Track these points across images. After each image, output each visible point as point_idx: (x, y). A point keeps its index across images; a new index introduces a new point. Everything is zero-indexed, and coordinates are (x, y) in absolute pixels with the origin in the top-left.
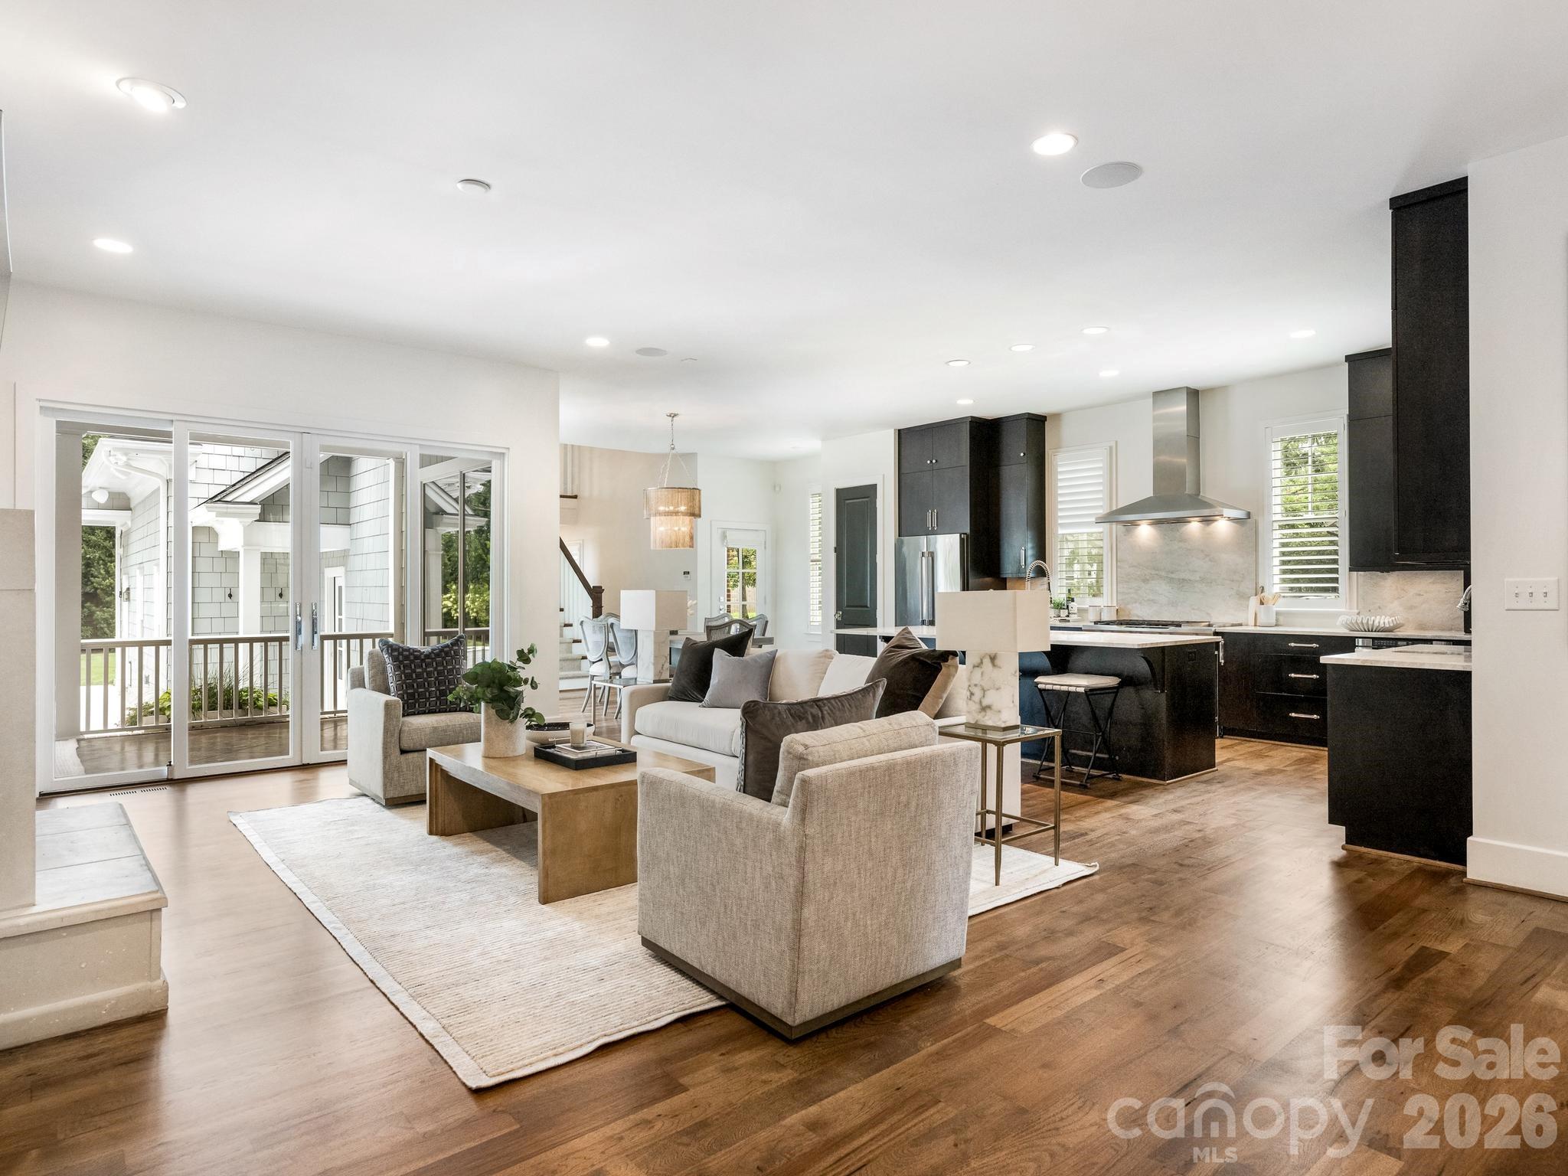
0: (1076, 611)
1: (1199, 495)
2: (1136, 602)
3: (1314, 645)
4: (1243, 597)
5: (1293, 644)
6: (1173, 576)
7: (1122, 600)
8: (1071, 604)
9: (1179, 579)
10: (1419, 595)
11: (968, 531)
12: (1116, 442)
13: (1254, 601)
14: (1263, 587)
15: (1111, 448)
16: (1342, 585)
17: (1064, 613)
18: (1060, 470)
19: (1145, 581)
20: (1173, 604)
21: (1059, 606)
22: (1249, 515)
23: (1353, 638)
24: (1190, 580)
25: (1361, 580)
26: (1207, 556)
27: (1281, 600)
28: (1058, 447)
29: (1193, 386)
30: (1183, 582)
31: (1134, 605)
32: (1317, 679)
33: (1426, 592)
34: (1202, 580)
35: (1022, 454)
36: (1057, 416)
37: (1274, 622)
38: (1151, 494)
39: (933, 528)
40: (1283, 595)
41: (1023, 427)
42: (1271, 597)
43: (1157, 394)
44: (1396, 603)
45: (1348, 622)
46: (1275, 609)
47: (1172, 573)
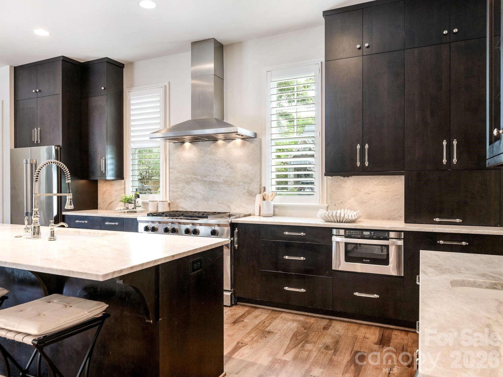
0: (140, 204)
1: (223, 120)
2: (181, 198)
3: (302, 234)
4: (252, 195)
5: (287, 233)
6: (206, 179)
7: (173, 196)
8: (138, 200)
9: (210, 182)
10: (368, 193)
11: (61, 144)
12: (169, 83)
13: (259, 197)
14: (265, 188)
15: (165, 86)
16: (317, 187)
17: (131, 206)
18: (132, 102)
19: (188, 183)
20: (206, 199)
21: (129, 201)
22: (256, 135)
23: (331, 229)
24: (217, 182)
25: (329, 182)
26: (228, 164)
27: (277, 197)
28: (132, 86)
29: (219, 38)
30: (212, 184)
31: (181, 200)
32: (304, 260)
33: (373, 192)
34: (225, 182)
35: (103, 88)
36: (131, 64)
37: (272, 213)
38: (191, 119)
39: (37, 141)
40: (278, 193)
41: (104, 67)
42: (270, 195)
43: (195, 44)
44: (353, 199)
45: (326, 215)
46: (273, 203)
47: (205, 177)
